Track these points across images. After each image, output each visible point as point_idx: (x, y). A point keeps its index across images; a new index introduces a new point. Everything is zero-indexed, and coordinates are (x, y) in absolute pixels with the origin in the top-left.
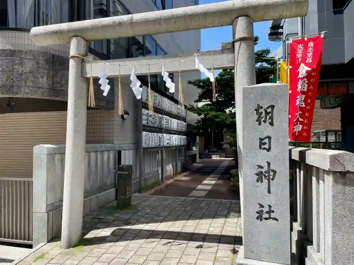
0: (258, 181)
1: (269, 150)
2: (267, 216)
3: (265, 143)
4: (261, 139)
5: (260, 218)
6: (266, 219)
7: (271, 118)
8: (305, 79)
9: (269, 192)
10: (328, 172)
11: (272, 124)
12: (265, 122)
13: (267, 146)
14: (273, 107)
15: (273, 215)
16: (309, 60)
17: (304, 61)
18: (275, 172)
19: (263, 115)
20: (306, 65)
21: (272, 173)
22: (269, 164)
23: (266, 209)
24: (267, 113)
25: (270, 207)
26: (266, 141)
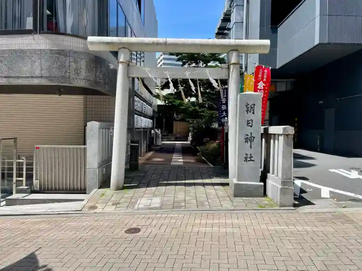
0: (246, 142)
1: (251, 126)
2: (249, 159)
3: (250, 123)
4: (248, 121)
5: (246, 160)
6: (249, 161)
7: (253, 110)
8: (262, 91)
9: (251, 147)
10: (281, 135)
11: (253, 113)
12: (250, 112)
13: (250, 124)
14: (254, 105)
15: (252, 159)
16: (265, 80)
17: (262, 80)
18: (254, 138)
19: (249, 109)
20: (264, 82)
21: (252, 138)
22: (251, 133)
23: (248, 156)
24: (252, 108)
25: (251, 154)
26: (250, 122)
